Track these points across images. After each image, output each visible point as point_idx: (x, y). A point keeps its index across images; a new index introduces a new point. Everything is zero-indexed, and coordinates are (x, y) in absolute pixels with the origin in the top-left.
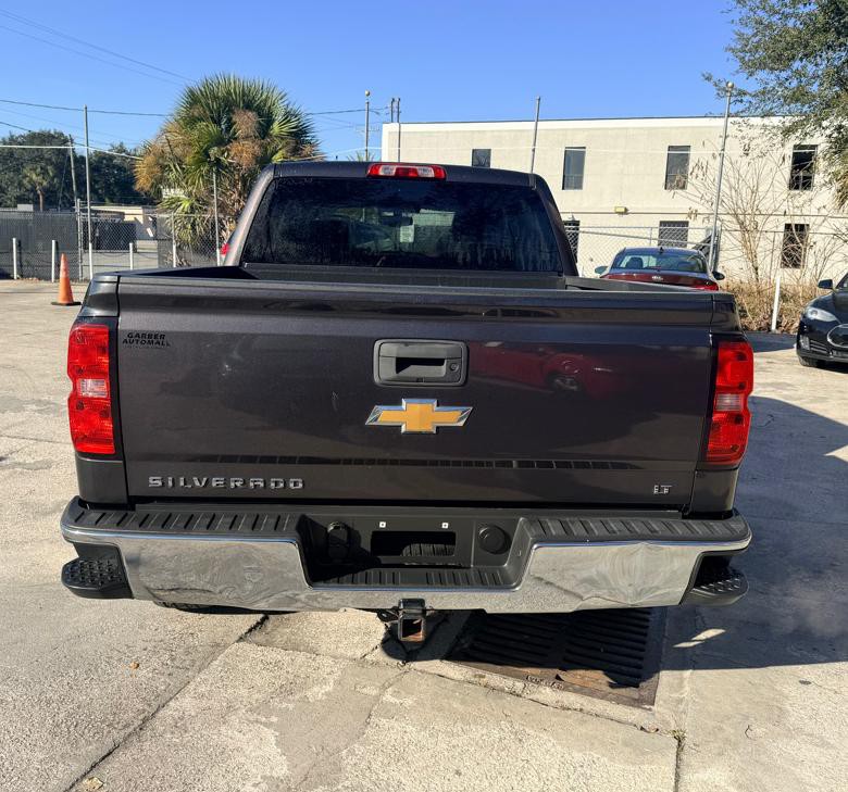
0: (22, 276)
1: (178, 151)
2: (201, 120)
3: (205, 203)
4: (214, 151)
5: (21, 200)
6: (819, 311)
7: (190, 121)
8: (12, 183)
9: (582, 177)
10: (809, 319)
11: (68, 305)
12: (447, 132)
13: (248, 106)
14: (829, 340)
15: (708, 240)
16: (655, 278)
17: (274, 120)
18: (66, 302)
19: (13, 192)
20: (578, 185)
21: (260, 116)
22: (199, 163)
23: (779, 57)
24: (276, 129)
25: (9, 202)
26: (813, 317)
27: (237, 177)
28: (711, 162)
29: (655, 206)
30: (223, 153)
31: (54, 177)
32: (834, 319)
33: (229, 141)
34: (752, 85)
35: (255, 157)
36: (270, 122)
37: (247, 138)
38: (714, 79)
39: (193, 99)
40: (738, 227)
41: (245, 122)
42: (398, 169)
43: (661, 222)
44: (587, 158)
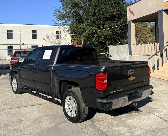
20: (12, 38)
42: (78, 46)
43: (32, 46)
44: (13, 32)
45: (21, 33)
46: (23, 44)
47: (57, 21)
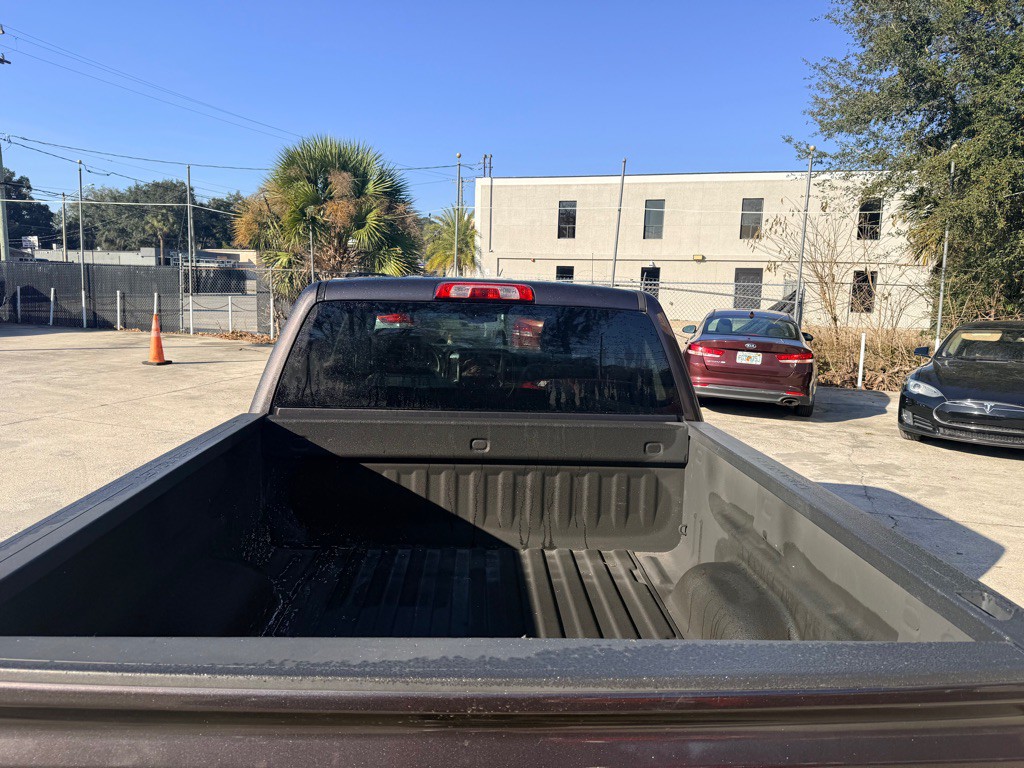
0: (125, 327)
1: (276, 209)
2: (297, 180)
3: (302, 258)
4: (310, 210)
5: (145, 243)
6: (922, 385)
7: (288, 181)
8: (137, 228)
9: (662, 227)
10: (911, 394)
11: (159, 364)
12: (535, 186)
13: (344, 167)
14: (936, 417)
15: (792, 297)
16: (748, 345)
17: (369, 181)
18: (158, 361)
19: (138, 236)
20: (658, 235)
21: (356, 176)
22: (296, 221)
23: (857, 120)
24: (370, 188)
25: (133, 245)
26: (916, 391)
27: (333, 234)
28: (789, 218)
29: (732, 254)
30: (319, 211)
31: (174, 223)
32: (940, 394)
33: (325, 201)
34: (832, 147)
35: (351, 217)
36: (365, 182)
37: (341, 197)
38: (795, 141)
39: (291, 160)
40: (817, 280)
41: (341, 182)
42: (473, 290)
43: (737, 269)
44: (666, 210)
45: (620, 210)
46: (701, 258)
47: (819, 143)
